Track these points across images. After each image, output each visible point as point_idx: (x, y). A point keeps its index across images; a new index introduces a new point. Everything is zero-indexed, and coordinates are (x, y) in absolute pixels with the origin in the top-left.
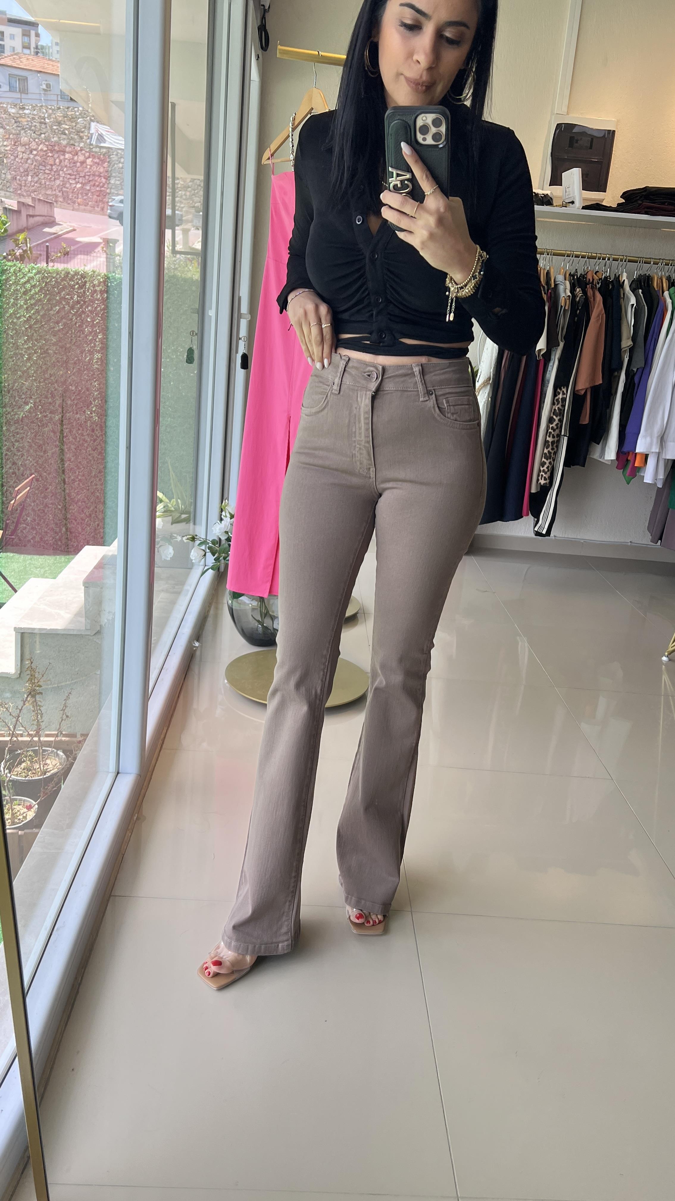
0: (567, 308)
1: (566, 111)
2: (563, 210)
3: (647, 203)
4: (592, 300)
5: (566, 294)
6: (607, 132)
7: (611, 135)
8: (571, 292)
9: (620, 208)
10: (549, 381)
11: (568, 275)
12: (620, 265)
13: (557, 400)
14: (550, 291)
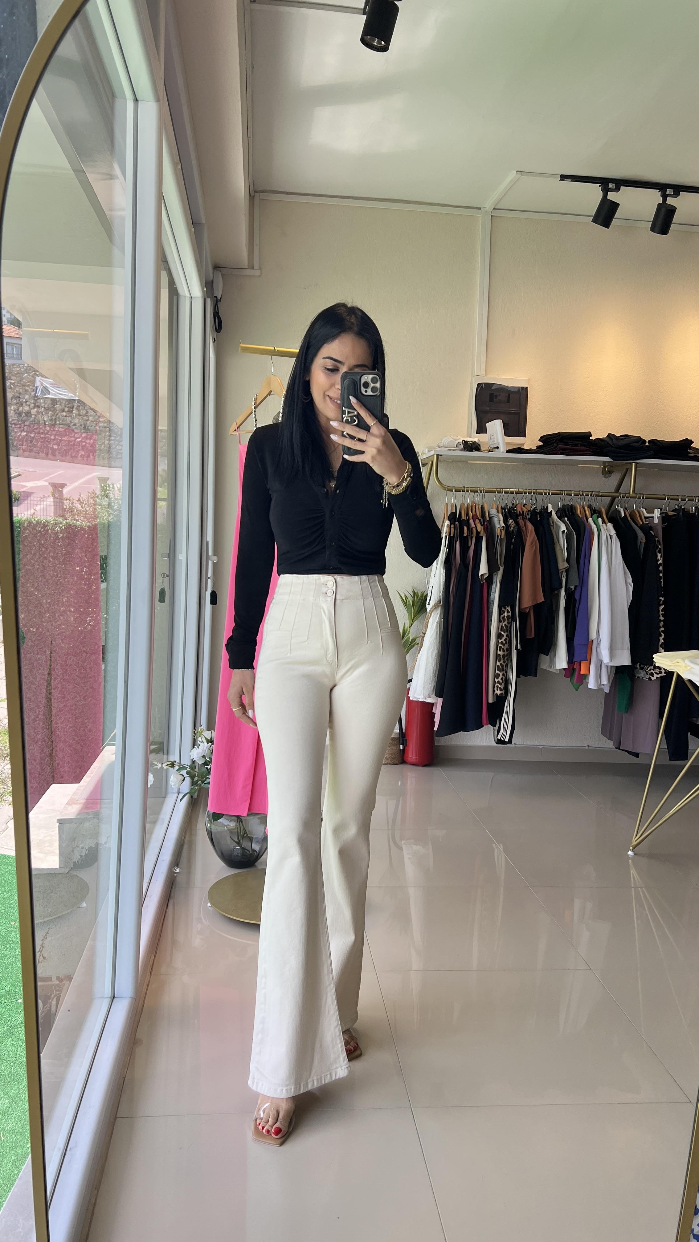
0: (502, 537)
1: (484, 373)
2: (490, 454)
3: (561, 446)
4: (524, 529)
5: (500, 525)
6: (520, 388)
7: (524, 390)
8: (504, 523)
9: (539, 450)
10: (493, 601)
11: (500, 509)
12: (544, 498)
13: (503, 618)
14: (486, 523)
